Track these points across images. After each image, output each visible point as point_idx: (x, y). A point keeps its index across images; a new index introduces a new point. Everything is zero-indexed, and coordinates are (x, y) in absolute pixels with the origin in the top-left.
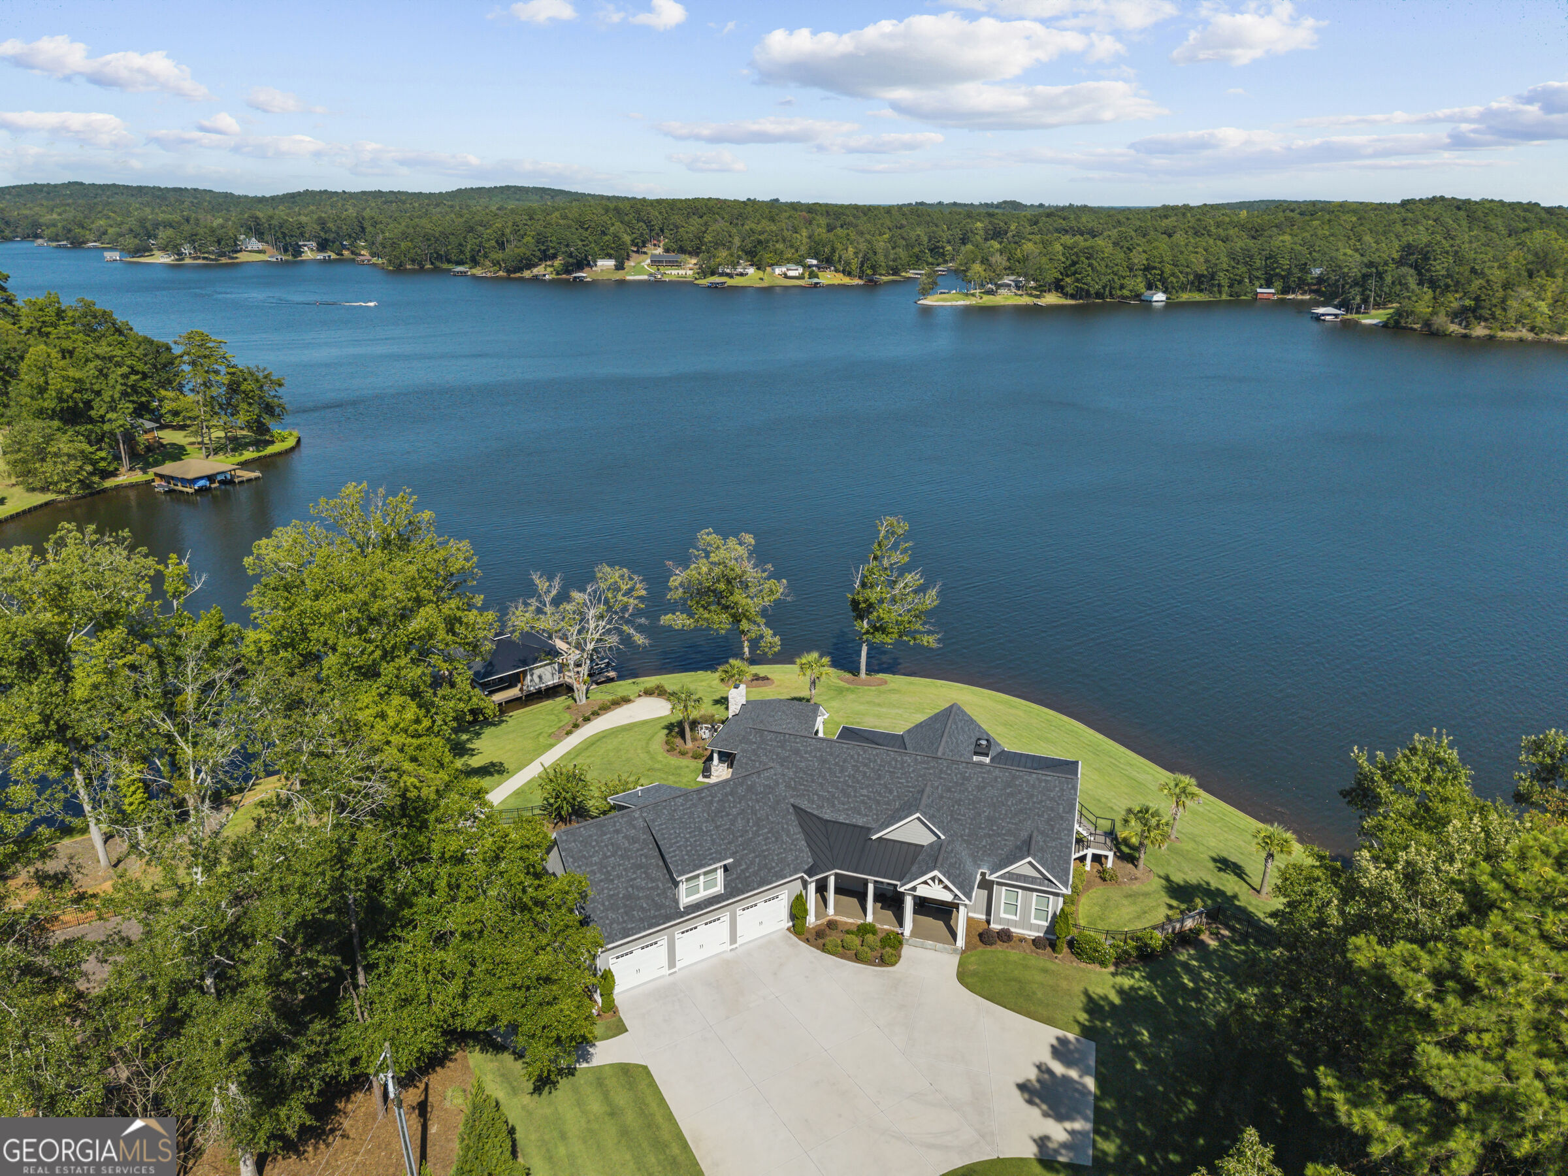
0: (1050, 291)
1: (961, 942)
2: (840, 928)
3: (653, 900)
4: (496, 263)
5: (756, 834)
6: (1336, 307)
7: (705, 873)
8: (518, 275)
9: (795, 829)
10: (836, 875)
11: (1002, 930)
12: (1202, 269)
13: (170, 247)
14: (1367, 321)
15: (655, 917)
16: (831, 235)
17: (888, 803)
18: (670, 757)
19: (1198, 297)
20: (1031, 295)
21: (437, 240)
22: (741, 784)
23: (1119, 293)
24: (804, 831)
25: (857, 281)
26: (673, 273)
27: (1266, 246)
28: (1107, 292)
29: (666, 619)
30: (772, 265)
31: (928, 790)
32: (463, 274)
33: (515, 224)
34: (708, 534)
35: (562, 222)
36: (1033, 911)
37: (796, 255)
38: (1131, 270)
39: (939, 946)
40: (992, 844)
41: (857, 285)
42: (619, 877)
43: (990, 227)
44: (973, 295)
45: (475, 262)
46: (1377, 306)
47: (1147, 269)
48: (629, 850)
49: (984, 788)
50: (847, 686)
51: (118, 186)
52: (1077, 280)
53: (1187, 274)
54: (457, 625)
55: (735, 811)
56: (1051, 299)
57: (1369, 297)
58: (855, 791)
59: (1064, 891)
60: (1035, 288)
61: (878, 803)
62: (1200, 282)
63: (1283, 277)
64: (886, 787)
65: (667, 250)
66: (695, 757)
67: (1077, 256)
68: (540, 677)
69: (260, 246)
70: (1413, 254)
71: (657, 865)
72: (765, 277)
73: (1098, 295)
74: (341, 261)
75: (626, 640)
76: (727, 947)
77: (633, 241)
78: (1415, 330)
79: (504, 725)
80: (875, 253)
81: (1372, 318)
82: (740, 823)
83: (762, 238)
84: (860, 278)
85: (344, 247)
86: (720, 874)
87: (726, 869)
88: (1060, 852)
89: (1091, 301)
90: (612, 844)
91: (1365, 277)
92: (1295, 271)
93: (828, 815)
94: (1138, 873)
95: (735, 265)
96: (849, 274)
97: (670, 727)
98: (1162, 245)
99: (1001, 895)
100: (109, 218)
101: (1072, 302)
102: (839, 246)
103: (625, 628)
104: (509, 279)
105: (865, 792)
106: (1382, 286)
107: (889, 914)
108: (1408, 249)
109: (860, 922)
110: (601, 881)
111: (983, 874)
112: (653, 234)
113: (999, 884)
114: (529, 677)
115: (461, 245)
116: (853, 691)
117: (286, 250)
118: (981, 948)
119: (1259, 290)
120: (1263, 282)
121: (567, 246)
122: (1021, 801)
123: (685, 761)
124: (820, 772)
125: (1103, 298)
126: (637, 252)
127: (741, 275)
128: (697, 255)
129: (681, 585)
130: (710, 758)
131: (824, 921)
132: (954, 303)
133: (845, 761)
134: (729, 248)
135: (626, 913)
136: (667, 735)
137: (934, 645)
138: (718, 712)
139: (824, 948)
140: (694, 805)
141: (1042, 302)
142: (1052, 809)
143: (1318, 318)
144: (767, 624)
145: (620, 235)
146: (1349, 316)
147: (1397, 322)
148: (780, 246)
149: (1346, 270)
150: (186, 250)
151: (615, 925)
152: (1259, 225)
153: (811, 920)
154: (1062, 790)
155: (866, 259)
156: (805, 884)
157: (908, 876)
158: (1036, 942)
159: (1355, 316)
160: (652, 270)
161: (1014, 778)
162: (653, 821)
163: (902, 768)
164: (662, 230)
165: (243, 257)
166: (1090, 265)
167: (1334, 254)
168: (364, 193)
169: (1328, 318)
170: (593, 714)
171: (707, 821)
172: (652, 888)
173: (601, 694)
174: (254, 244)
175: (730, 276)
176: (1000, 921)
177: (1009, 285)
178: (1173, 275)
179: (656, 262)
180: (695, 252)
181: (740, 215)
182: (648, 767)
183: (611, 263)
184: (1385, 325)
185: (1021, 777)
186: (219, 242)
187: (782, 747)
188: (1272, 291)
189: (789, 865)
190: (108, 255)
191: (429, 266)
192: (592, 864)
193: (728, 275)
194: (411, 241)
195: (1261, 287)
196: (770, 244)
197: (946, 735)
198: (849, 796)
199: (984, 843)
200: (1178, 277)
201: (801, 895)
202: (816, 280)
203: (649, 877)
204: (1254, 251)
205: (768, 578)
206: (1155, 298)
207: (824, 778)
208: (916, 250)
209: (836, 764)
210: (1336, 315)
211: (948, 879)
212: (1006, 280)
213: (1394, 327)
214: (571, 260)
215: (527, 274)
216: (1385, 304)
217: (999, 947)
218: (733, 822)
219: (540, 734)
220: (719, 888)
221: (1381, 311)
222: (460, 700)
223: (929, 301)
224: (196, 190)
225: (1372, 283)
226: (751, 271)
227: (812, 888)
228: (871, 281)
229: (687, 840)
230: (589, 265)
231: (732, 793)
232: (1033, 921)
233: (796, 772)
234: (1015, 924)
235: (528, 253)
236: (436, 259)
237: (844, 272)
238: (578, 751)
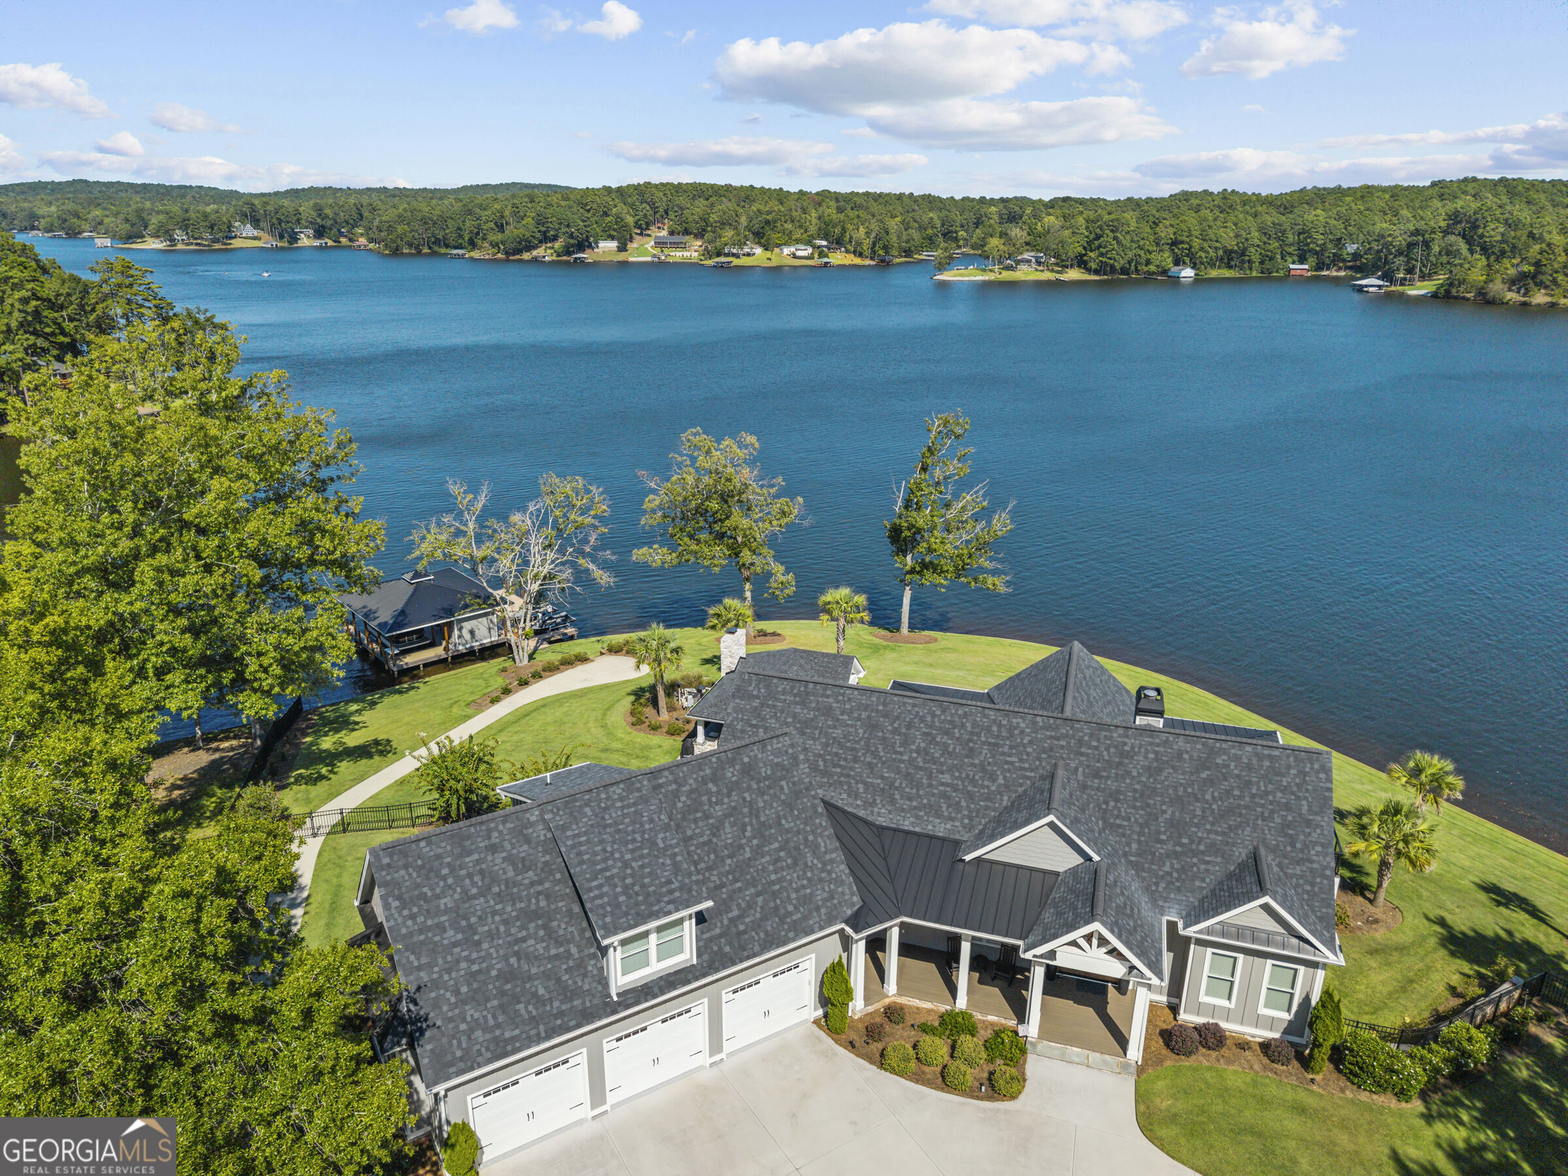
0: (1072, 266)
1: (1135, 1052)
2: (910, 1021)
3: (559, 980)
4: (495, 245)
5: (758, 852)
6: (1378, 278)
7: (659, 930)
8: (518, 257)
9: (827, 842)
10: (902, 926)
11: (1206, 1026)
12: (1232, 244)
13: (163, 232)
14: (1412, 292)
15: (561, 1014)
16: (841, 216)
17: (988, 798)
18: (634, 733)
19: (1227, 273)
20: (1052, 271)
21: (435, 223)
22: (732, 762)
23: (1145, 269)
24: (844, 846)
25: (868, 262)
26: (677, 255)
27: (1299, 220)
28: (1133, 268)
29: (640, 554)
30: (779, 246)
31: (1061, 773)
32: (462, 257)
33: (514, 206)
34: (695, 435)
35: (563, 203)
36: (1264, 991)
37: (805, 236)
38: (1157, 244)
39: (1095, 1057)
40: (1183, 870)
41: (869, 265)
42: (491, 935)
43: (1004, 211)
44: (991, 271)
45: (473, 245)
46: (1423, 277)
47: (1174, 243)
48: (515, 884)
49: (1160, 770)
50: (885, 643)
51: (123, 183)
52: (1102, 255)
53: (1216, 248)
54: (318, 535)
55: (718, 811)
56: (1074, 274)
57: (1414, 267)
58: (930, 777)
59: (1331, 958)
60: (1056, 264)
61: (970, 796)
62: (1229, 258)
63: (1317, 253)
64: (984, 770)
65: (672, 233)
66: (671, 733)
67: (1101, 228)
68: (472, 632)
69: (256, 233)
70: (1460, 222)
71: (570, 911)
72: (773, 257)
73: (1124, 271)
74: (339, 247)
75: (581, 576)
76: (705, 1059)
77: (636, 223)
78: (1468, 299)
79: (412, 693)
80: (887, 233)
81: (1419, 289)
82: (729, 832)
83: (769, 217)
84: (872, 259)
85: (341, 234)
86: (689, 929)
87: (700, 918)
88: (1313, 885)
89: (1116, 277)
90: (481, 872)
91: (1411, 246)
92: (1329, 246)
93: (882, 817)
94: (1377, 911)
95: (741, 245)
96: (861, 255)
97: (638, 693)
98: (1191, 220)
99: (1202, 962)
100: (105, 209)
101: (1097, 278)
102: (850, 227)
103: (581, 561)
104: (508, 260)
105: (946, 778)
106: (1428, 255)
107: (994, 993)
108: (1455, 218)
109: (944, 1008)
110: (455, 944)
111: (1172, 926)
112: (657, 216)
113: (1199, 942)
114: (456, 632)
115: (459, 229)
116: (892, 649)
117: (281, 237)
118: (1171, 1061)
119: (1292, 266)
120: (1296, 258)
121: (568, 226)
122: (1228, 792)
123: (656, 739)
124: (868, 745)
125: (1128, 274)
126: (641, 234)
127: (748, 255)
128: (702, 237)
129: (660, 507)
130: (693, 734)
131: (879, 1006)
132: (972, 278)
133: (910, 726)
134: (736, 228)
135: (502, 1007)
136: (633, 703)
137: (1002, 589)
138: (710, 674)
139: (881, 1061)
140: (644, 800)
141: (1064, 277)
142: (1287, 807)
143: (1360, 289)
144: (776, 558)
145: (623, 216)
146: (1393, 288)
147: (1448, 292)
148: (789, 226)
149: (1390, 239)
150: (179, 235)
151: (478, 1034)
152: (1288, 201)
153: (858, 1006)
154: (1302, 773)
155: (878, 239)
156: (846, 943)
157: (1038, 931)
158: (1265, 1046)
159: (1400, 288)
160: (656, 251)
161: (1212, 752)
162: (564, 828)
163: (1011, 736)
164: (666, 212)
165: (237, 243)
166: (1115, 238)
167: (1371, 228)
168: (368, 189)
169: (1371, 289)
170: (533, 676)
171: (666, 828)
172: (557, 957)
173: (550, 654)
174: (249, 230)
175: (737, 256)
176: (1199, 1009)
177: (1030, 261)
178: (1202, 249)
179: (660, 244)
180: (699, 235)
181: (747, 197)
182: (601, 746)
183: (613, 245)
184: (1435, 295)
185: (1225, 751)
186: (212, 227)
187: (803, 703)
188: (1306, 267)
189: (818, 909)
190: (99, 242)
191: (426, 250)
192: (438, 913)
193: (734, 255)
194: (408, 224)
195: (1294, 263)
196: (778, 225)
197: (1071, 686)
198: (918, 786)
199: (1167, 868)
200: (1208, 252)
201: (840, 962)
202: (826, 260)
203: (551, 935)
204: (1287, 226)
205: (777, 496)
206: (1183, 274)
207: (875, 754)
208: (930, 232)
209: (895, 731)
210: (1380, 287)
211: (1119, 937)
212: (1026, 256)
213: (1445, 297)
214: (572, 241)
215: (526, 256)
216: (1430, 275)
217: (1203, 1059)
218: (716, 830)
219: (455, 703)
220: (687, 956)
221: (1426, 283)
222: (288, 632)
223: (945, 276)
224: (200, 187)
225: (1418, 252)
226: (758, 251)
227: (860, 949)
228: (883, 261)
229: (626, 865)
230: (590, 246)
231: (714, 779)
232: (1263, 1011)
233: (827, 745)
234: (1228, 1015)
235: (528, 235)
236: (434, 243)
237: (854, 253)
238: (502, 726)
